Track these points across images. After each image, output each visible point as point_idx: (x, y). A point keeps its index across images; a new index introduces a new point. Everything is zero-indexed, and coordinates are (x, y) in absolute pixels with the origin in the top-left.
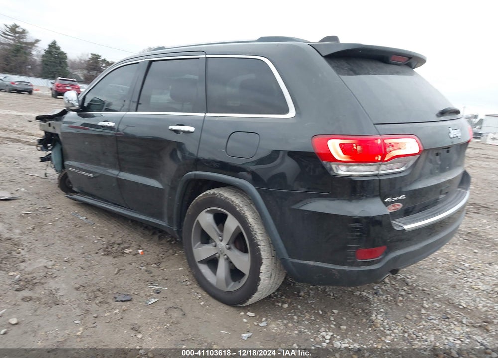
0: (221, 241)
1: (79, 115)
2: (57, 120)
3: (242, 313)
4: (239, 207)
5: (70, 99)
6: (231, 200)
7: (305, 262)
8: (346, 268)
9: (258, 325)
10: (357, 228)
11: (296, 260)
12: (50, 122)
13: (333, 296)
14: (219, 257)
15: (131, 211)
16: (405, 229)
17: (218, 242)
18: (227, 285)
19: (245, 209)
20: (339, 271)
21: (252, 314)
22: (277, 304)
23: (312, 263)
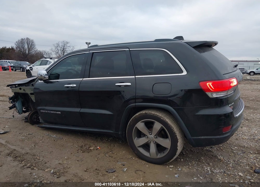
0: (151, 135)
1: (44, 82)
2: (26, 86)
3: (167, 167)
4: (162, 117)
5: (42, 74)
6: (157, 115)
7: (199, 137)
8: (218, 137)
9: (178, 170)
10: (224, 119)
11: (195, 138)
12: (21, 87)
13: (196, 152)
14: (150, 143)
15: (88, 128)
16: (237, 117)
17: (149, 136)
18: (157, 155)
19: (165, 118)
20: (215, 139)
21: (172, 166)
22: (178, 160)
23: (202, 137)
